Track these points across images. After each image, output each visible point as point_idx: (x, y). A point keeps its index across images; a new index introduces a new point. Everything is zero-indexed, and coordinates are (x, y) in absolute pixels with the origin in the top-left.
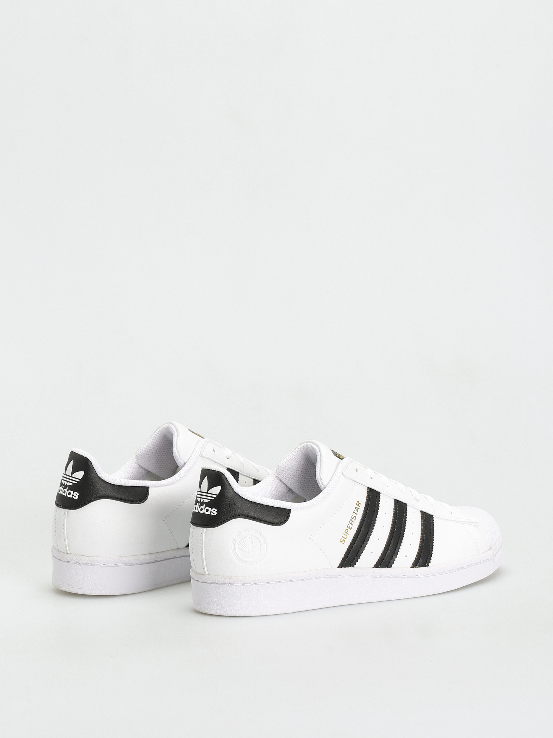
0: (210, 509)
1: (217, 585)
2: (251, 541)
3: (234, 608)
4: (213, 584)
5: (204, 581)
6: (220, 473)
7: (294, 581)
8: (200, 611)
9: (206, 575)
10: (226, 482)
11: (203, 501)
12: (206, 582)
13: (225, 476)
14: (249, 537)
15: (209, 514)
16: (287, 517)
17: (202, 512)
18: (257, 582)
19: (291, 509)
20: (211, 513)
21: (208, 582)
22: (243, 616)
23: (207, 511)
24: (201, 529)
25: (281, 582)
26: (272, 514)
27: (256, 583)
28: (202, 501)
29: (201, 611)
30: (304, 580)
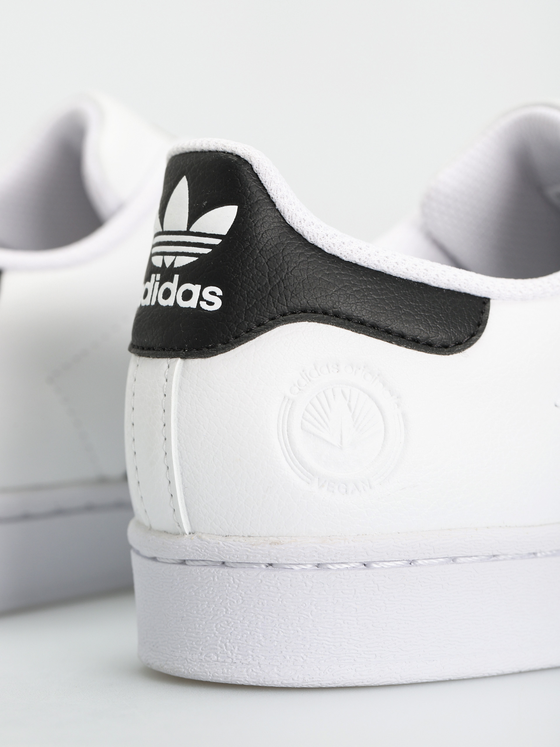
0: (196, 289)
1: (224, 571)
2: (349, 406)
3: (288, 658)
4: (208, 569)
5: (177, 558)
6: (235, 159)
7: (504, 559)
8: (162, 671)
9: (184, 534)
10: (254, 190)
11: (173, 263)
12: (183, 562)
13: (252, 169)
14: (342, 392)
15: (194, 306)
16: (479, 325)
17: (170, 302)
18: (374, 560)
19: (488, 300)
20: (201, 302)
21: (192, 560)
22: (319, 685)
23: (188, 295)
24: (164, 362)
25: (458, 560)
26: (424, 311)
27: (370, 563)
28: (168, 265)
29: (168, 668)
30: (539, 555)
